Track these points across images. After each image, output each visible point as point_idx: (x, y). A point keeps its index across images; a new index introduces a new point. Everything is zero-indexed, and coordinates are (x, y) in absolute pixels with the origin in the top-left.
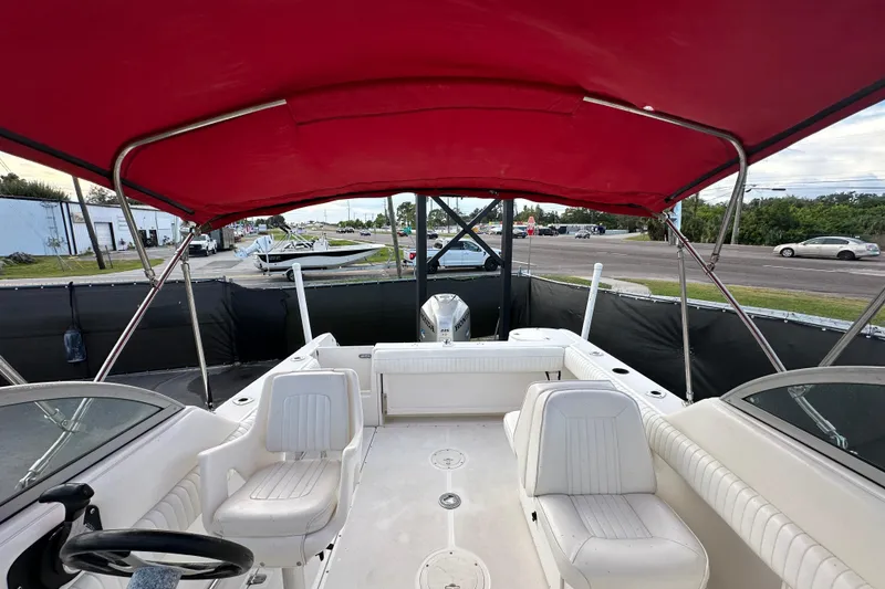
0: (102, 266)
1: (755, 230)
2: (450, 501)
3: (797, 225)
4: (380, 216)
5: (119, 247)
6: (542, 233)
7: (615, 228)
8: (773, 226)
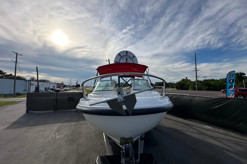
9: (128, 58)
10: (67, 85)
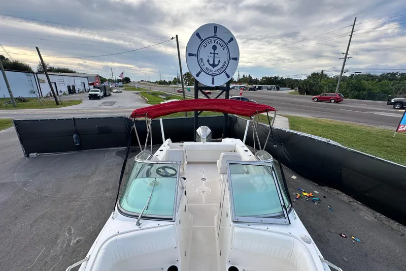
0: (58, 104)
1: (345, 91)
2: (203, 179)
3: (364, 90)
4: (175, 79)
5: (60, 94)
6: (251, 89)
7: (285, 87)
8: (353, 89)
9: (216, 45)
10: (107, 78)
